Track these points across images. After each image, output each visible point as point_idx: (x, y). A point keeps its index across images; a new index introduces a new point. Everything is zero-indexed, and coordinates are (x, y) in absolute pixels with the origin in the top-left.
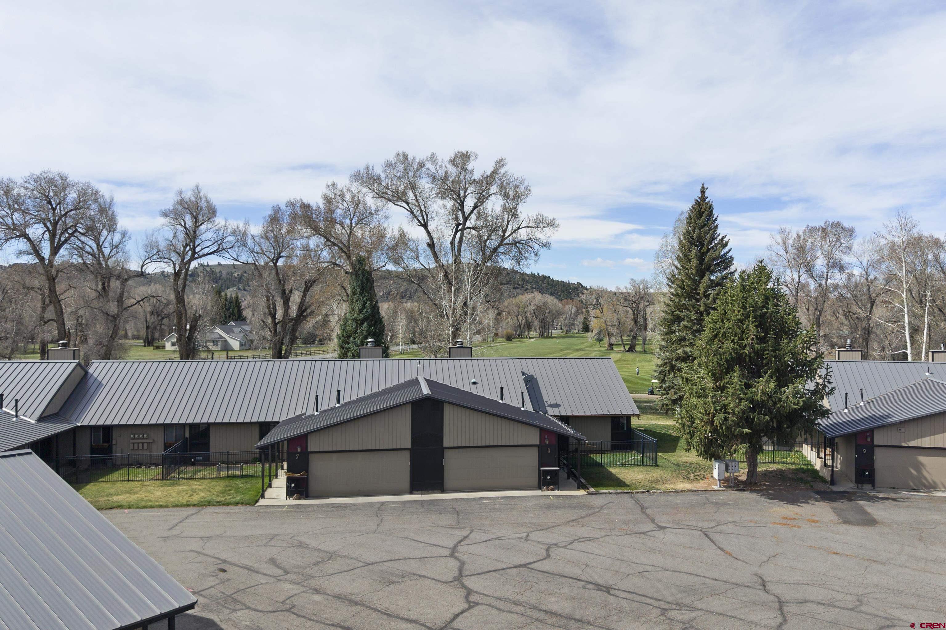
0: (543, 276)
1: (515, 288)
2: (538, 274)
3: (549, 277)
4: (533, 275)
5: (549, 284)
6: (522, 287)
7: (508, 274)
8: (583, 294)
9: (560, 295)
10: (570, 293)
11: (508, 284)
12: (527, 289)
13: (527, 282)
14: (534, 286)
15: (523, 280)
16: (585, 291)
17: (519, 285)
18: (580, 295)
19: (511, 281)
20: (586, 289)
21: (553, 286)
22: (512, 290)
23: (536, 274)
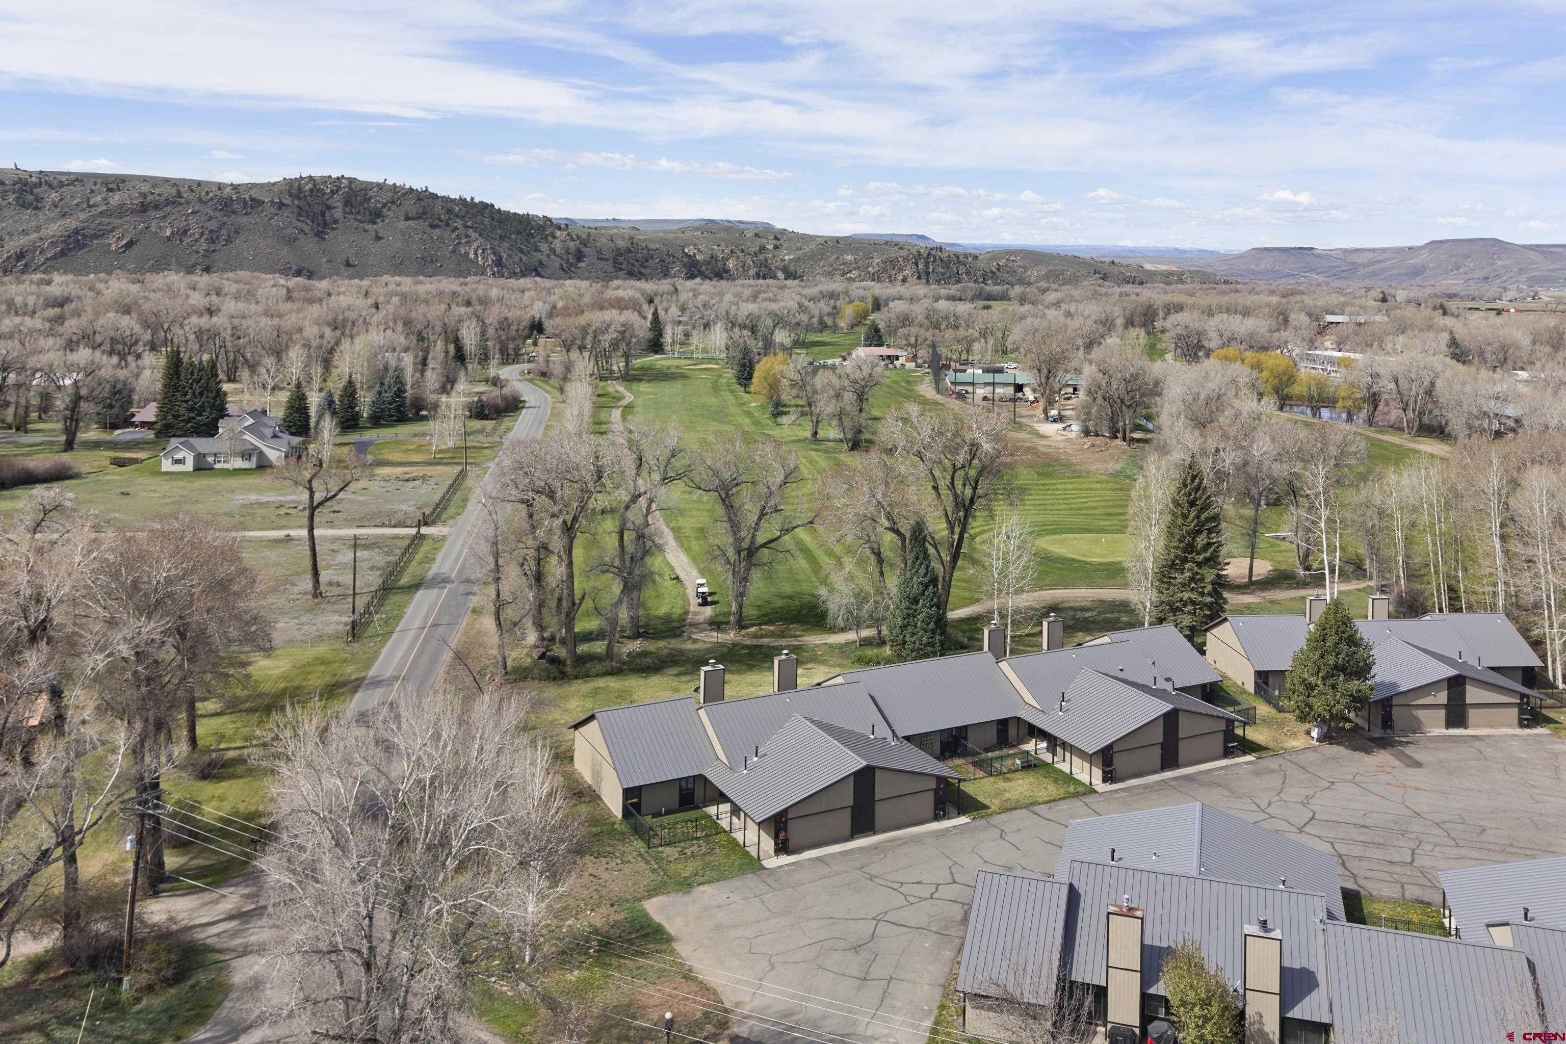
1: (433, 226)
2: (472, 199)
3: (492, 206)
4: (463, 201)
5: (493, 219)
6: (448, 225)
7: (419, 199)
8: (554, 237)
9: (516, 241)
10: (532, 235)
11: (419, 218)
12: (456, 228)
13: (457, 216)
14: (469, 224)
15: (449, 211)
16: (558, 233)
17: (441, 221)
18: (550, 238)
19: (424, 213)
20: (559, 228)
21: (500, 221)
22: (428, 230)
23: (469, 200)
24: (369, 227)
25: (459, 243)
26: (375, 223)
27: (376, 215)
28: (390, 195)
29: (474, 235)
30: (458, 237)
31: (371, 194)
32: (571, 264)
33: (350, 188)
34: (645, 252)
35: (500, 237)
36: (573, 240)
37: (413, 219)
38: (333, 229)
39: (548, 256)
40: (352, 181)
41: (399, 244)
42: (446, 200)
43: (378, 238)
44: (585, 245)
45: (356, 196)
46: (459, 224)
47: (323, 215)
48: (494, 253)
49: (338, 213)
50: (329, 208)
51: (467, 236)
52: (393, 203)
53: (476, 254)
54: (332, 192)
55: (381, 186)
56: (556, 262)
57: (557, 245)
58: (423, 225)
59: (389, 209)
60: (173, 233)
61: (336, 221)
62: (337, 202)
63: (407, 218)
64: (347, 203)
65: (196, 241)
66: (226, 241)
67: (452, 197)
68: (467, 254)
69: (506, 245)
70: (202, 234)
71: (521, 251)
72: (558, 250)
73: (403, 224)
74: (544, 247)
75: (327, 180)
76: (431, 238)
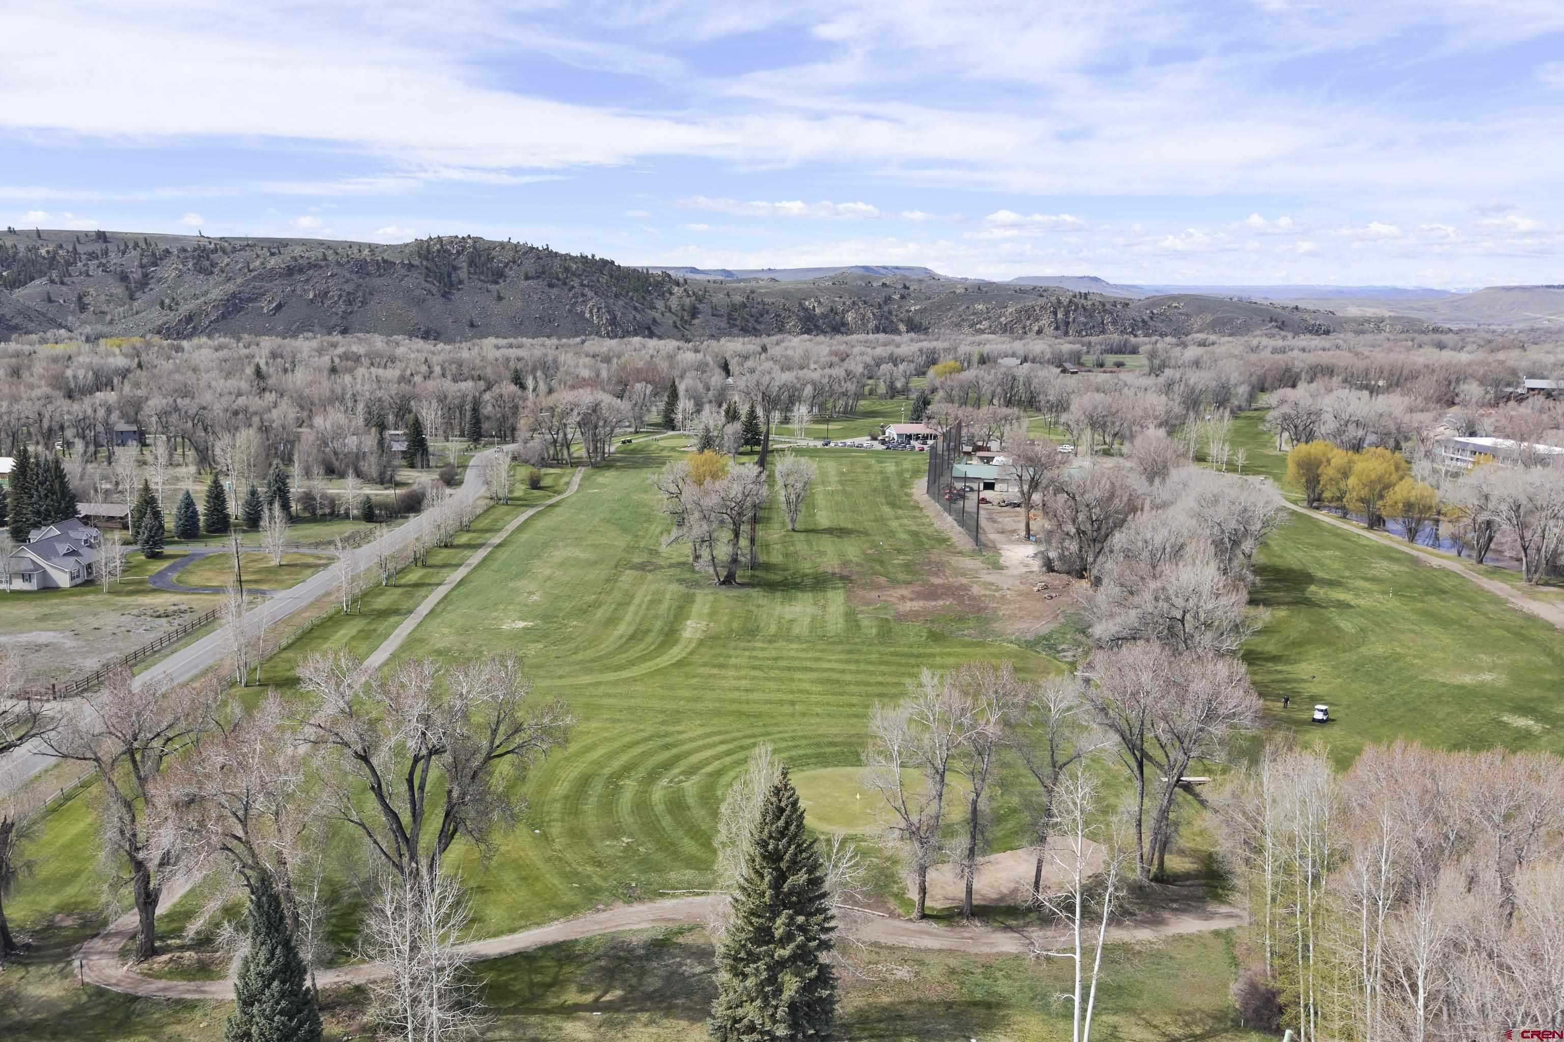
0: (602, 260)
1: (551, 286)
2: (593, 256)
3: (613, 263)
4: (584, 259)
5: (611, 277)
6: (565, 284)
7: (539, 258)
8: (671, 294)
9: (632, 298)
10: (649, 292)
11: (538, 277)
12: (573, 287)
13: (574, 274)
14: (586, 282)
15: (567, 270)
16: (676, 289)
17: (559, 280)
18: (667, 295)
19: (543, 273)
20: (678, 284)
21: (618, 279)
22: (547, 289)
23: (590, 257)
24: (492, 287)
25: (576, 303)
26: (497, 283)
27: (499, 275)
28: (511, 254)
29: (590, 294)
30: (575, 296)
31: (494, 253)
32: (686, 322)
33: (475, 248)
34: (760, 307)
35: (616, 295)
36: (689, 296)
37: (532, 278)
38: (459, 290)
39: (663, 314)
40: (476, 240)
41: (519, 304)
42: (567, 258)
43: (500, 298)
44: (700, 301)
45: (480, 256)
46: (576, 282)
47: (449, 276)
48: (608, 312)
49: (463, 274)
50: (455, 268)
51: (583, 295)
52: (514, 262)
53: (591, 312)
54: (458, 253)
55: (502, 245)
56: (670, 319)
57: (674, 303)
58: (542, 284)
59: (511, 269)
60: (315, 296)
61: (461, 282)
62: (463, 262)
63: (527, 278)
64: (472, 263)
65: (335, 303)
66: (362, 302)
67: (573, 254)
68: (583, 313)
69: (620, 303)
70: (340, 296)
71: (636, 309)
72: (674, 307)
73: (524, 284)
74: (660, 304)
75: (453, 240)
76: (550, 297)
